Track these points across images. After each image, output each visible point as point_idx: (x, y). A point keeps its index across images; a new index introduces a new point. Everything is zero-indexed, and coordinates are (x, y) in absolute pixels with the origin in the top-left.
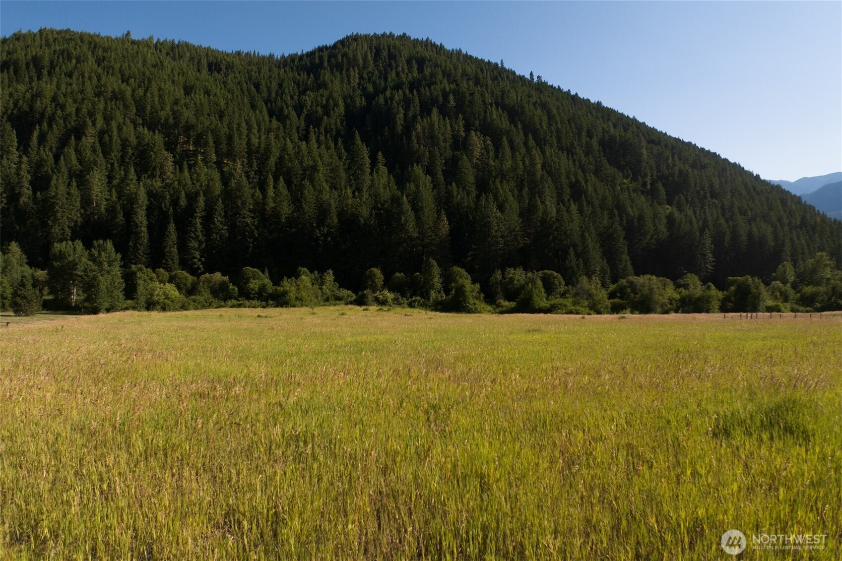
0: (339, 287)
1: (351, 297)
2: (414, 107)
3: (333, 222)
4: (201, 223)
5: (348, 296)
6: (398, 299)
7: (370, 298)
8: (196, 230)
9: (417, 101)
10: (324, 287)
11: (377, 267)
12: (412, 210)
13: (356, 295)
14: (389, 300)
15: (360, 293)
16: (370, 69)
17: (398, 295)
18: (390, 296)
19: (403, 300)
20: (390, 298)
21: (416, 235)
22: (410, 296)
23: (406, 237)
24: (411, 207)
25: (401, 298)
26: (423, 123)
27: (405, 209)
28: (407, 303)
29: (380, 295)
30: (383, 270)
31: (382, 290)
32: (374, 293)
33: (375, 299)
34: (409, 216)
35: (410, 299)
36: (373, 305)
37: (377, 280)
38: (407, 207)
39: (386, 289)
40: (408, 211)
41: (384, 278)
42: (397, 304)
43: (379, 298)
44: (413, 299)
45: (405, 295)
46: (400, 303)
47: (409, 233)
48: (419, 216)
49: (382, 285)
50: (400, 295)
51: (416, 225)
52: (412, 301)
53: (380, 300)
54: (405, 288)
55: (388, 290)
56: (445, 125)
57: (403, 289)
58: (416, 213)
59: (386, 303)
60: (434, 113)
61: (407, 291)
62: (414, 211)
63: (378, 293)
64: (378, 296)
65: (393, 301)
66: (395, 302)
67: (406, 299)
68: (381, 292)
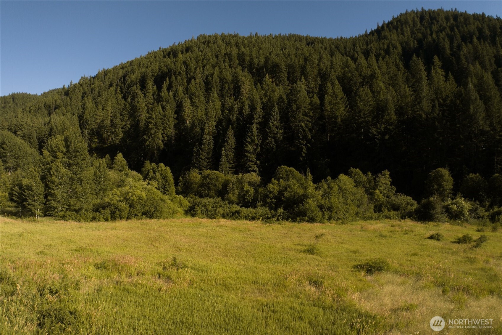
0: (396, 192)
1: (412, 205)
2: (457, 40)
3: (391, 119)
4: (257, 129)
5: (408, 203)
6: (476, 209)
7: (439, 208)
8: (252, 135)
9: (458, 36)
10: (377, 191)
11: (445, 167)
12: (481, 99)
13: (418, 203)
14: (466, 211)
15: (424, 201)
16: (418, 27)
17: (477, 205)
18: (466, 205)
19: (482, 212)
20: (467, 209)
21: (487, 128)
22: (491, 206)
23: (476, 131)
24: (479, 95)
25: (479, 209)
26: (467, 47)
27: (473, 97)
28: (488, 216)
29: (452, 204)
30: (451, 171)
31: (454, 197)
32: (443, 200)
33: (446, 211)
34: (478, 106)
35: (491, 210)
36: (442, 219)
37: (445, 183)
38: (474, 95)
39: (459, 195)
40: (476, 99)
41: (454, 181)
42: (476, 218)
43: (451, 209)
44: (495, 211)
45: (484, 204)
46: (479, 216)
47: (480, 127)
48: (489, 107)
49: (453, 190)
50: (478, 205)
51: (486, 117)
52: (494, 213)
53: (452, 212)
54: (483, 194)
55: (462, 197)
56: (486, 47)
57: (481, 195)
58: (485, 103)
59: (462, 217)
60: (475, 40)
61: (486, 199)
62: (483, 100)
63: (450, 201)
64: (449, 205)
65: (471, 214)
66: (473, 215)
67: (486, 211)
68: (453, 199)
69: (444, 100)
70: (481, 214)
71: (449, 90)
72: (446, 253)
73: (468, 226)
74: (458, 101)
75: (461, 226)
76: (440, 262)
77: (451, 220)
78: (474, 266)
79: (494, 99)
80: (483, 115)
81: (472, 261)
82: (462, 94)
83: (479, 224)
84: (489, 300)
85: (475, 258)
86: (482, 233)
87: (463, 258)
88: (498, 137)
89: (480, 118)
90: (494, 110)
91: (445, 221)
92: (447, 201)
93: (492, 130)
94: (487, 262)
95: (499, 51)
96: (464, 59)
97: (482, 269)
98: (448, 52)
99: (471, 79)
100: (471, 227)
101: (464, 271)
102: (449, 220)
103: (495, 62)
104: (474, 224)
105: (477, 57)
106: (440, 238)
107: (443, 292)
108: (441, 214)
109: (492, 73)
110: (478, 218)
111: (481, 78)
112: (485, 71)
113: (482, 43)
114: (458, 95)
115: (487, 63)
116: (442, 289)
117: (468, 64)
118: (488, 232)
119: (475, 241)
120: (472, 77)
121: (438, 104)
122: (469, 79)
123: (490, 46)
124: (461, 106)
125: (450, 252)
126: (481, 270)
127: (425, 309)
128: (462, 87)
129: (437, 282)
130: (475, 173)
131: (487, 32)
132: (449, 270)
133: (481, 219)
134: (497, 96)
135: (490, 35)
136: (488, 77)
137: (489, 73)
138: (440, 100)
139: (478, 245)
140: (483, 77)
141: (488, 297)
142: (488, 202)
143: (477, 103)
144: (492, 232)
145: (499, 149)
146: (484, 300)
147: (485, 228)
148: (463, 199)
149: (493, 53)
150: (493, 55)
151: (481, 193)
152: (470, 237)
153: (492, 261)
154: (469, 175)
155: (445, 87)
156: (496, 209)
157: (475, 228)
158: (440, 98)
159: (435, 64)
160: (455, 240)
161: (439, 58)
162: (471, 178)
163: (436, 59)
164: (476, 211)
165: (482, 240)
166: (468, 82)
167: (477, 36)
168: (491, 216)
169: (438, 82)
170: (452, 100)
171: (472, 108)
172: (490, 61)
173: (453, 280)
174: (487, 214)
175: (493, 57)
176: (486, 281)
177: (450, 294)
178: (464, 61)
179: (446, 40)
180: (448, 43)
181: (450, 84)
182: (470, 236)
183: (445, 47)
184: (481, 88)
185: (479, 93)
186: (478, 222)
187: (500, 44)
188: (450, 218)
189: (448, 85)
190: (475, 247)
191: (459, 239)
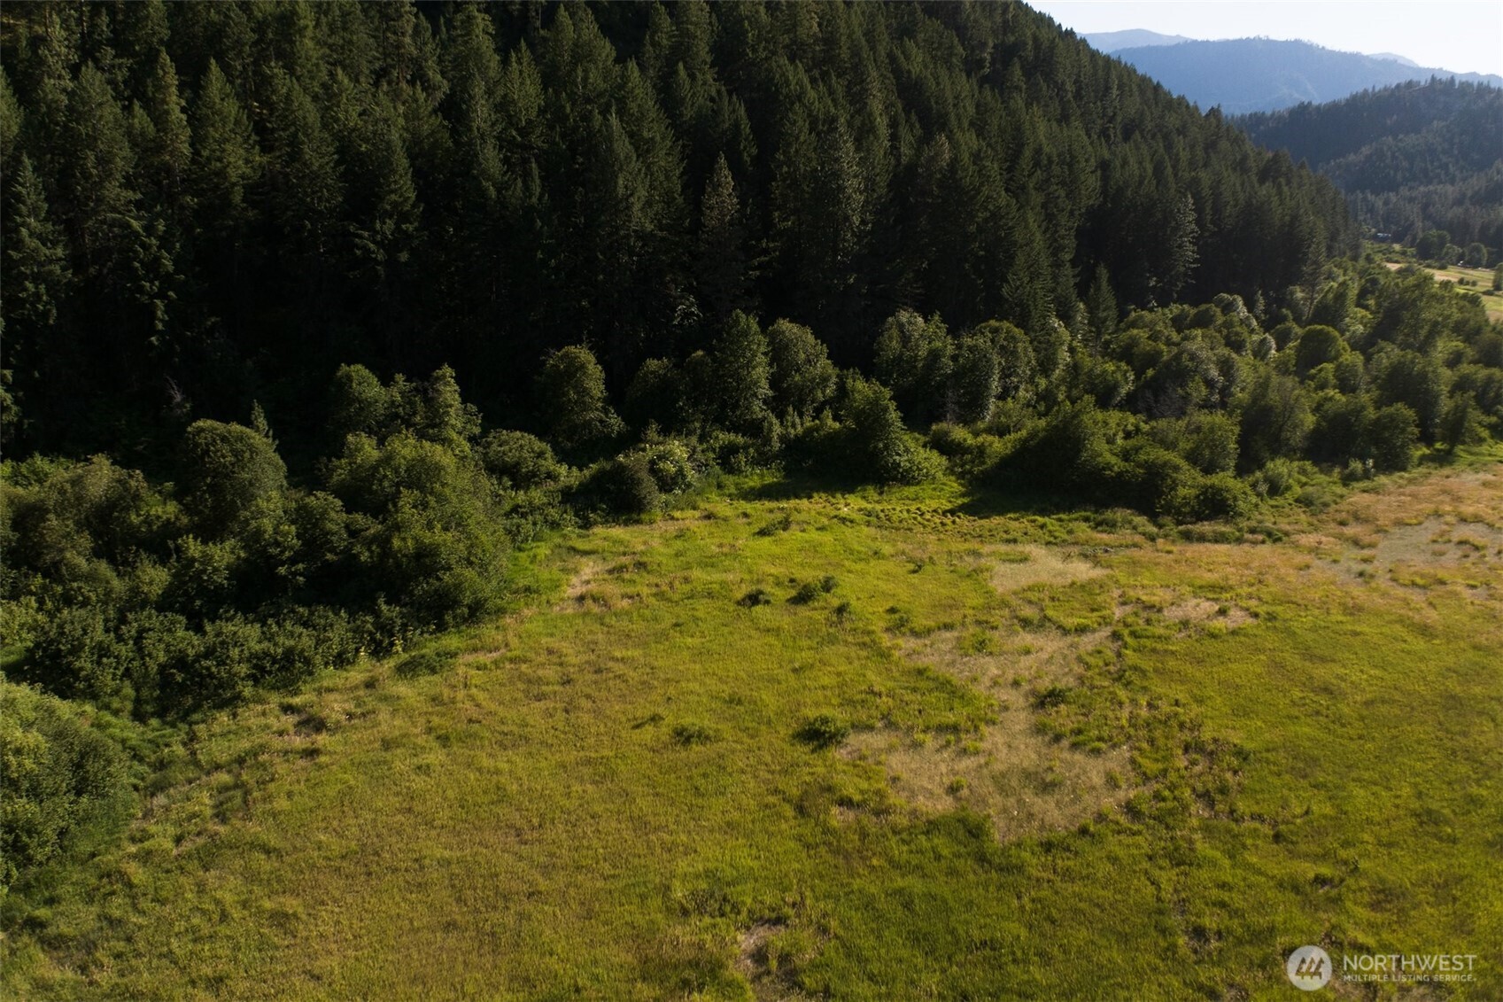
0: (487, 424)
11: (579, 343)
27: (621, 154)
34: (631, 174)
130: (660, 358)
154: (645, 363)
162: (654, 373)
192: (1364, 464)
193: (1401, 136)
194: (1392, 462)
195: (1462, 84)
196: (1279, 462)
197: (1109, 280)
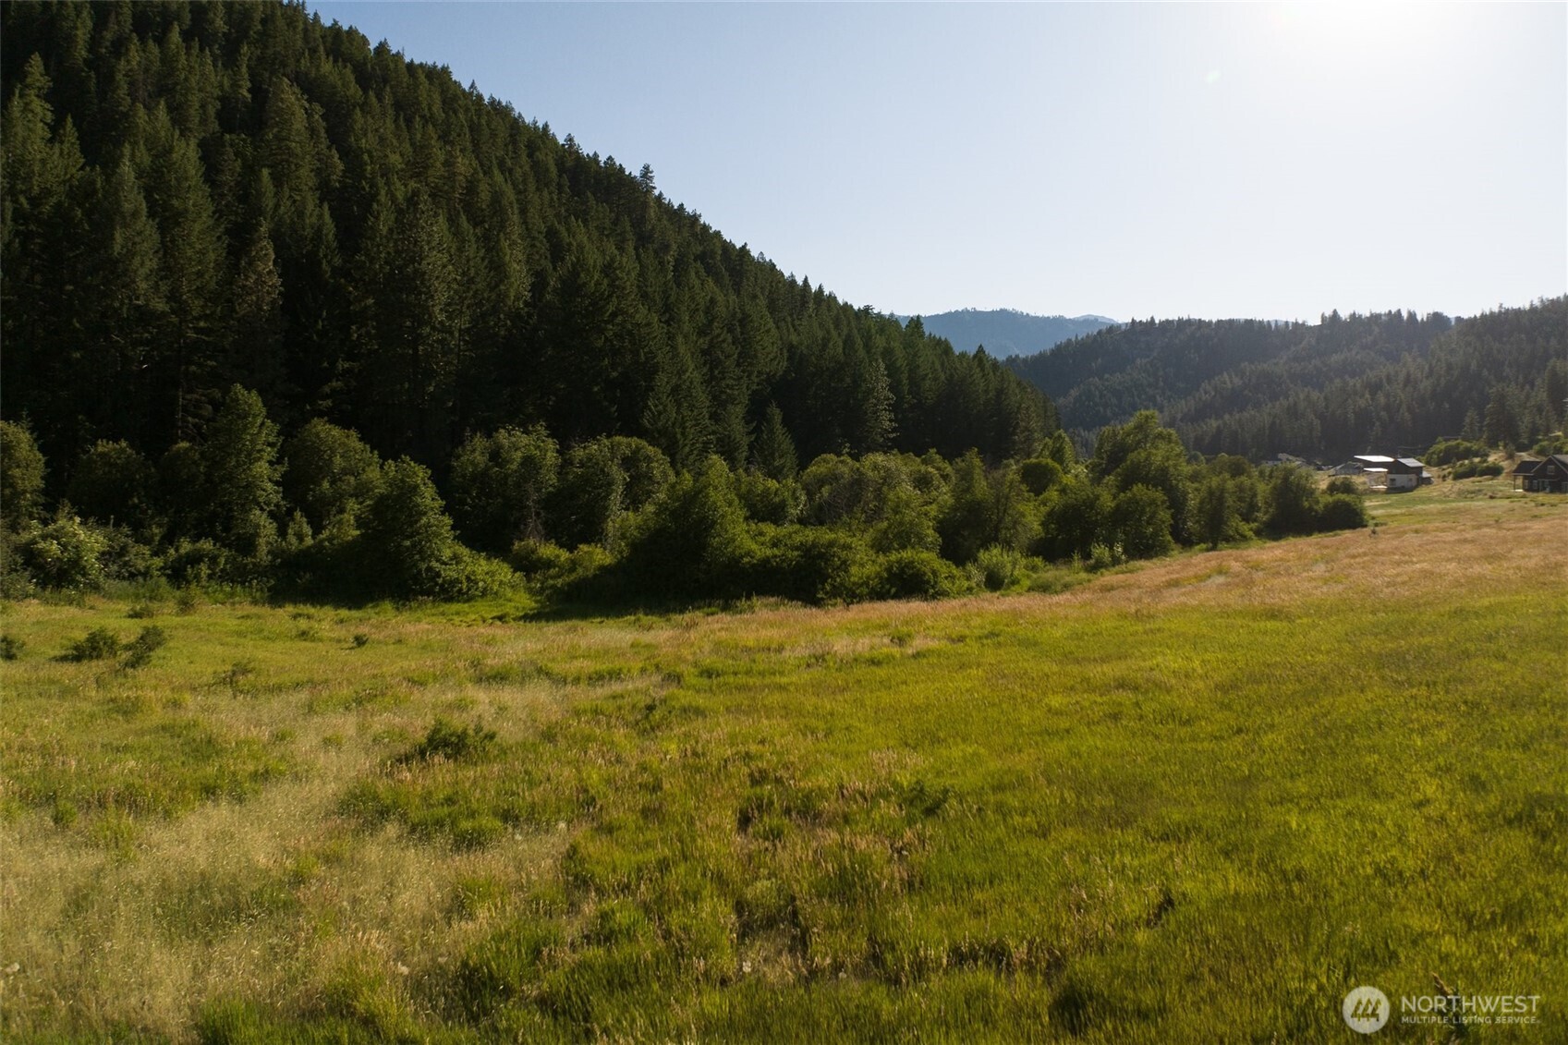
2: (118, 23)
6: (123, 551)
11: (17, 420)
12: (151, 215)
14: (90, 559)
17: (124, 536)
18: (90, 540)
19: (143, 559)
20: (92, 550)
21: (160, 305)
22: (170, 538)
23: (125, 310)
24: (147, 202)
25: (134, 551)
26: (144, 51)
27: (127, 207)
28: (162, 568)
29: (44, 537)
30: (39, 431)
31: (48, 516)
32: (14, 528)
33: (27, 563)
34: (139, 233)
35: (172, 551)
36: (16, 590)
37: (17, 472)
38: (133, 200)
39: (66, 510)
40: (135, 214)
41: (47, 464)
42: (124, 578)
43: (41, 553)
44: (182, 551)
45: (147, 533)
46: (133, 570)
47: (137, 299)
48: (173, 241)
49: (45, 492)
50: (127, 536)
51: (160, 269)
52: (180, 557)
53: (46, 562)
54: (141, 502)
55: (76, 514)
56: (202, 64)
57: (135, 507)
58: (163, 229)
59: (79, 577)
60: (175, 36)
61: (152, 517)
62: (157, 220)
63: (36, 530)
64: (34, 542)
65: (106, 566)
66: (114, 568)
67: (155, 554)
68: (45, 522)
69: (34, 202)
70: (141, 565)
71: (55, 172)
72: (40, 695)
73: (100, 603)
74: (79, 213)
75: (78, 604)
76: (25, 726)
77: (44, 589)
78: (136, 725)
79: (194, 221)
80: (152, 263)
81: (128, 710)
82: (95, 192)
83: (137, 597)
84: (208, 818)
85: (137, 698)
86: (146, 622)
87: (99, 703)
88: (191, 334)
89: (143, 271)
90: (189, 253)
91: (27, 596)
92: (27, 528)
93: (173, 312)
94: (176, 705)
95: (240, 87)
96: (126, 86)
97: (164, 728)
98: (81, 52)
99: (133, 150)
100: (112, 606)
101: (111, 744)
102: (39, 589)
103: (219, 115)
104: (119, 597)
105: (165, 87)
106: (14, 650)
107: (57, 820)
108: (9, 573)
109: (199, 145)
110: (132, 576)
111: (162, 154)
112: (182, 134)
113: (195, 51)
114: (82, 193)
115: (192, 111)
116: (51, 811)
117: (133, 103)
118: (166, 617)
119: (128, 647)
120: (136, 143)
121: (13, 213)
122: (127, 150)
123: (215, 66)
124: (87, 227)
125: (54, 689)
126: (162, 733)
127: (14, 887)
128: (98, 168)
129: (28, 793)
130: (116, 441)
131: (220, 24)
132: (61, 748)
133: (141, 579)
134: (205, 215)
135: (224, 34)
136: (187, 154)
137: (193, 142)
138: (22, 200)
139: (141, 658)
140: (170, 150)
141: (202, 806)
142: (160, 526)
143: (139, 226)
144: (177, 615)
145: (193, 368)
146: (192, 818)
147: (155, 605)
148: (78, 520)
149: (221, 86)
150: (217, 92)
151: (136, 500)
152: (111, 637)
153: (188, 699)
154: (95, 445)
155: (43, 161)
156: (186, 546)
157: (125, 607)
158: (22, 192)
159: (29, 80)
160: (63, 653)
161: (46, 66)
162: (102, 455)
163: (36, 65)
164: (124, 555)
165: (148, 644)
166: (122, 156)
167: (185, 27)
168: (172, 568)
169: (24, 143)
170: (59, 204)
171: (119, 237)
172: (203, 106)
173: (79, 775)
174: (158, 562)
175: (218, 98)
176: (183, 763)
177: (79, 821)
178: (123, 91)
179: (85, 14)
180: (90, 24)
181: (61, 153)
182: (111, 634)
183: (76, 35)
184: (157, 183)
185: (148, 198)
186: (131, 590)
187: (248, 66)
188: (43, 584)
189: (55, 157)
190: (133, 666)
191: (76, 648)
192: (1111, 548)
193: (1107, 376)
194: (1144, 548)
195: (1161, 323)
196: (995, 551)
197: (785, 422)
